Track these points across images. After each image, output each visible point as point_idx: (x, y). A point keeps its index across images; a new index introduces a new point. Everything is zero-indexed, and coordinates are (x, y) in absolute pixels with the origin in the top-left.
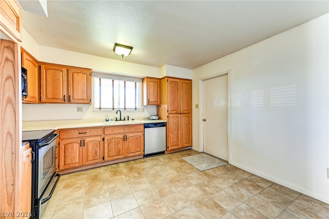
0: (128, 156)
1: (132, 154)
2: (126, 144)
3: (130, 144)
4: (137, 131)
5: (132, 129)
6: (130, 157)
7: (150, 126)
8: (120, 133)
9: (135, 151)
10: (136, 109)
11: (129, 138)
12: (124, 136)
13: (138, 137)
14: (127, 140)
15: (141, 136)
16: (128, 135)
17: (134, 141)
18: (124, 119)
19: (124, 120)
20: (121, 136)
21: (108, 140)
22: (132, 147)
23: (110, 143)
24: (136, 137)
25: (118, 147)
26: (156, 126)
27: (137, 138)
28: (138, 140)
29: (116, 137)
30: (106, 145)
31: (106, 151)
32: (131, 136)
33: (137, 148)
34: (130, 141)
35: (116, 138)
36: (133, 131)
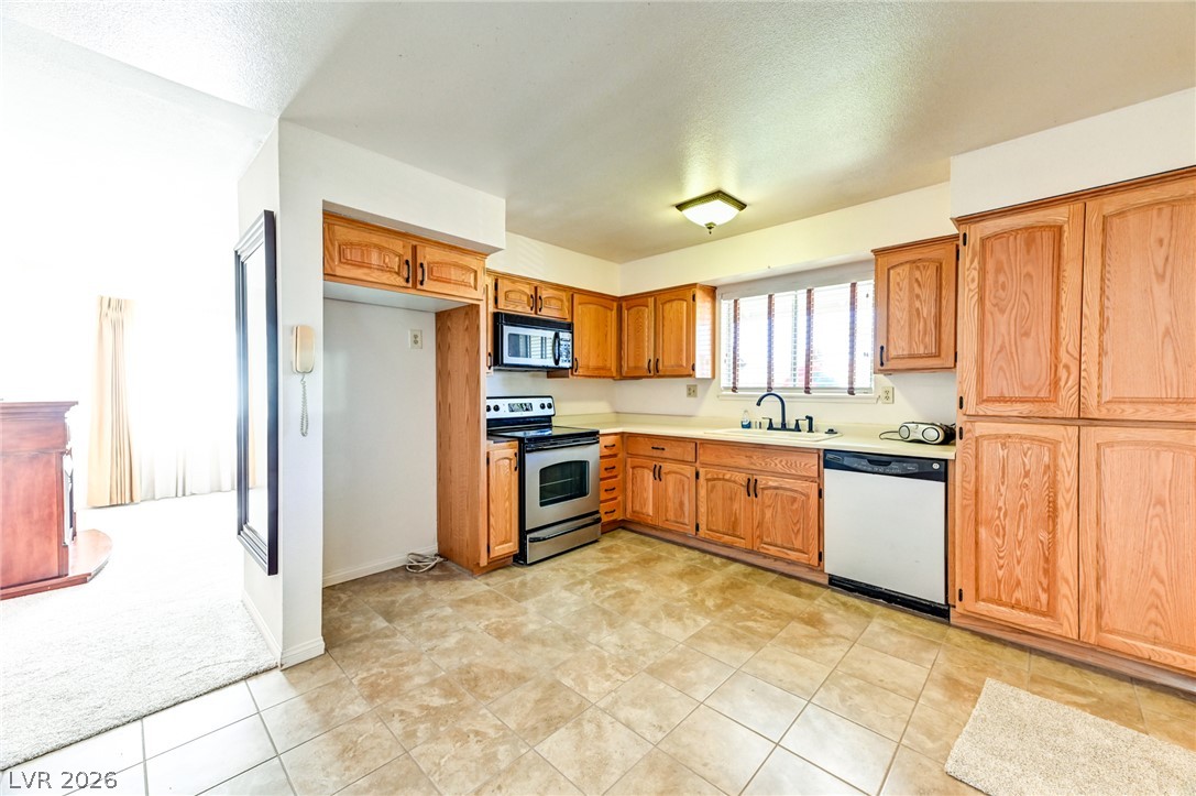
0: (762, 550)
1: (773, 550)
2: (757, 509)
3: (768, 513)
4: (794, 472)
5: (777, 462)
6: (766, 556)
7: (847, 461)
8: (737, 468)
9: (785, 545)
10: (851, 391)
11: (766, 492)
12: (749, 480)
13: (796, 495)
14: (759, 496)
15: (807, 496)
16: (763, 481)
17: (783, 508)
18: (797, 425)
19: (797, 428)
20: (741, 478)
21: (708, 480)
22: (773, 523)
23: (712, 491)
24: (789, 493)
25: (732, 510)
26: (881, 469)
27: (794, 500)
28: (795, 506)
29: (727, 477)
30: (703, 492)
31: (703, 509)
32: (771, 484)
33: (793, 536)
34: (767, 502)
35: (727, 480)
36: (779, 468)
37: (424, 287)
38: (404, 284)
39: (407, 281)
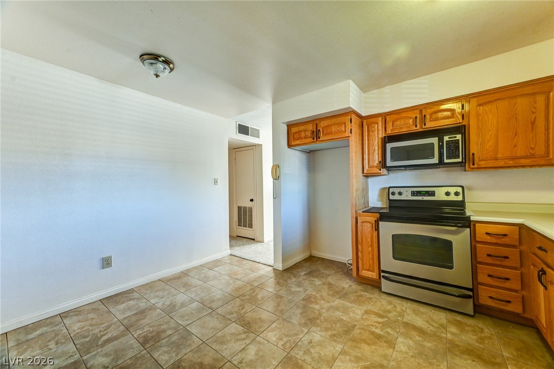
37: (321, 139)
38: (313, 141)
39: (314, 139)
